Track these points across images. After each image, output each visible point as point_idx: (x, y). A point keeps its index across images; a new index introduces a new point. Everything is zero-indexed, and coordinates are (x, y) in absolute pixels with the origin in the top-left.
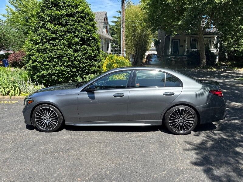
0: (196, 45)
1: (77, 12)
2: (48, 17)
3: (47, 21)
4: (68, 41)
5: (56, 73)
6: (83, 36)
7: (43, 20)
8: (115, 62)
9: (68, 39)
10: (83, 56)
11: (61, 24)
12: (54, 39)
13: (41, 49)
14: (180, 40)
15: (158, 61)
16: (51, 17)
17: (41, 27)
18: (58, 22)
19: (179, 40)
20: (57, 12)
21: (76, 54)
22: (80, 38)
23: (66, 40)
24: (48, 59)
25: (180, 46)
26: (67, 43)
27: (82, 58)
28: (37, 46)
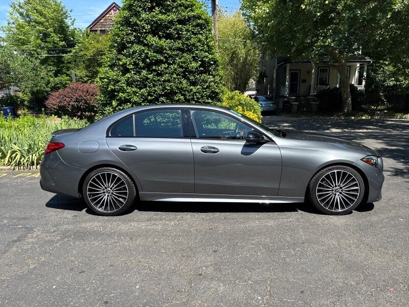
0: (326, 78)
1: (194, 16)
2: (146, 24)
3: (144, 31)
4: (182, 67)
5: (163, 122)
6: (204, 58)
7: (135, 31)
8: (238, 103)
9: (182, 62)
10: (204, 92)
11: (169, 36)
12: (159, 62)
13: (134, 81)
14: (300, 70)
15: (272, 105)
16: (152, 26)
17: (132, 43)
18: (164, 32)
19: (299, 72)
20: (163, 17)
21: (194, 89)
22: (200, 61)
23: (178, 64)
24: (149, 98)
25: (301, 81)
26: (181, 70)
27: (202, 96)
28: (128, 75)
